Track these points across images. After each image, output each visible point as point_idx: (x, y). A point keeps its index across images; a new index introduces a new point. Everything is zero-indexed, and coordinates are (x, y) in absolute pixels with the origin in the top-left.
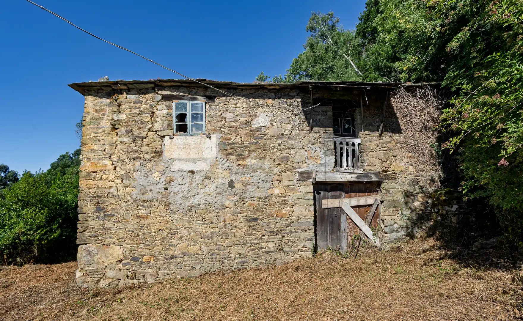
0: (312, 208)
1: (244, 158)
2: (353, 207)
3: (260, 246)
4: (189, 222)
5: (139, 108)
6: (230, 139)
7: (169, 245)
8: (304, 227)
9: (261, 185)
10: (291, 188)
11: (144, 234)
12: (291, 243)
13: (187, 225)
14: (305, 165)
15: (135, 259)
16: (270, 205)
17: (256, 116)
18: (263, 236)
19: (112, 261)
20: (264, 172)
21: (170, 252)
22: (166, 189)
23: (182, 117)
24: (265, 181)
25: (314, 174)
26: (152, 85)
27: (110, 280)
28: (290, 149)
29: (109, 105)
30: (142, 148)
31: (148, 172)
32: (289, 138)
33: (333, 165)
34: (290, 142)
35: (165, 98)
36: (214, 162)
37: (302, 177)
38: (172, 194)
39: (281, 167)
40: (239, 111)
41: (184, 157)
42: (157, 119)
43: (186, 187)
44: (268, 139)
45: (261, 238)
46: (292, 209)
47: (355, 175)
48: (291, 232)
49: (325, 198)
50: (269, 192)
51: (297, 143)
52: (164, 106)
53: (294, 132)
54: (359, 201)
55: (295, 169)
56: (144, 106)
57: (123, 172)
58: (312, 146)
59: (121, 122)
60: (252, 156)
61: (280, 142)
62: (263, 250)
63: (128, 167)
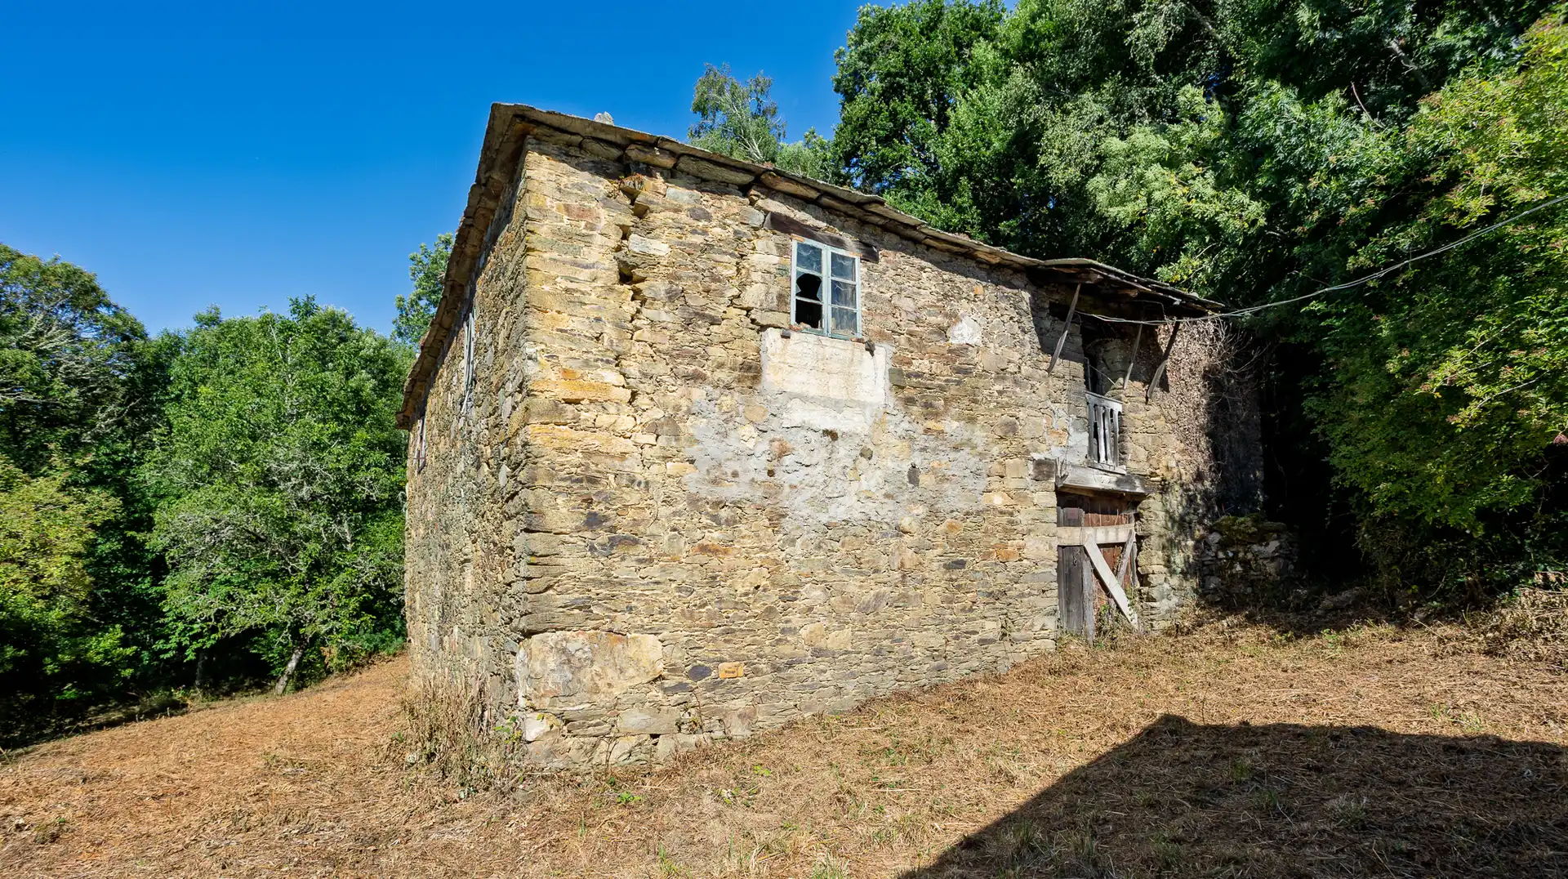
0: (1055, 542)
1: (936, 415)
2: (1100, 546)
3: (970, 628)
4: (827, 568)
5: (704, 232)
6: (909, 363)
7: (783, 631)
8: (1040, 584)
9: (969, 482)
11: (720, 600)
12: (1022, 620)
13: (822, 576)
14: (1043, 446)
15: (698, 672)
16: (986, 531)
17: (956, 316)
18: (974, 603)
19: (637, 681)
20: (974, 452)
21: (786, 649)
22: (771, 473)
23: (808, 285)
24: (976, 474)
25: (1057, 468)
26: (746, 178)
27: (634, 740)
28: (1017, 405)
29: (606, 202)
30: (710, 350)
31: (726, 421)
32: (1016, 382)
33: (1087, 452)
34: (1018, 390)
35: (779, 224)
36: (880, 415)
37: (1039, 472)
38: (787, 490)
39: (1003, 445)
40: (925, 297)
41: (813, 391)
42: (756, 277)
43: (817, 474)
44: (980, 376)
45: (970, 610)
46: (1022, 543)
47: (1114, 478)
48: (1022, 595)
50: (985, 501)
51: (1030, 397)
52: (771, 244)
53: (1024, 369)
54: (1107, 533)
55: (1028, 452)
56: (718, 230)
57: (658, 414)
58: (1053, 406)
59: (652, 262)
60: (954, 411)
61: (1001, 388)
62: (976, 637)
63: (672, 399)
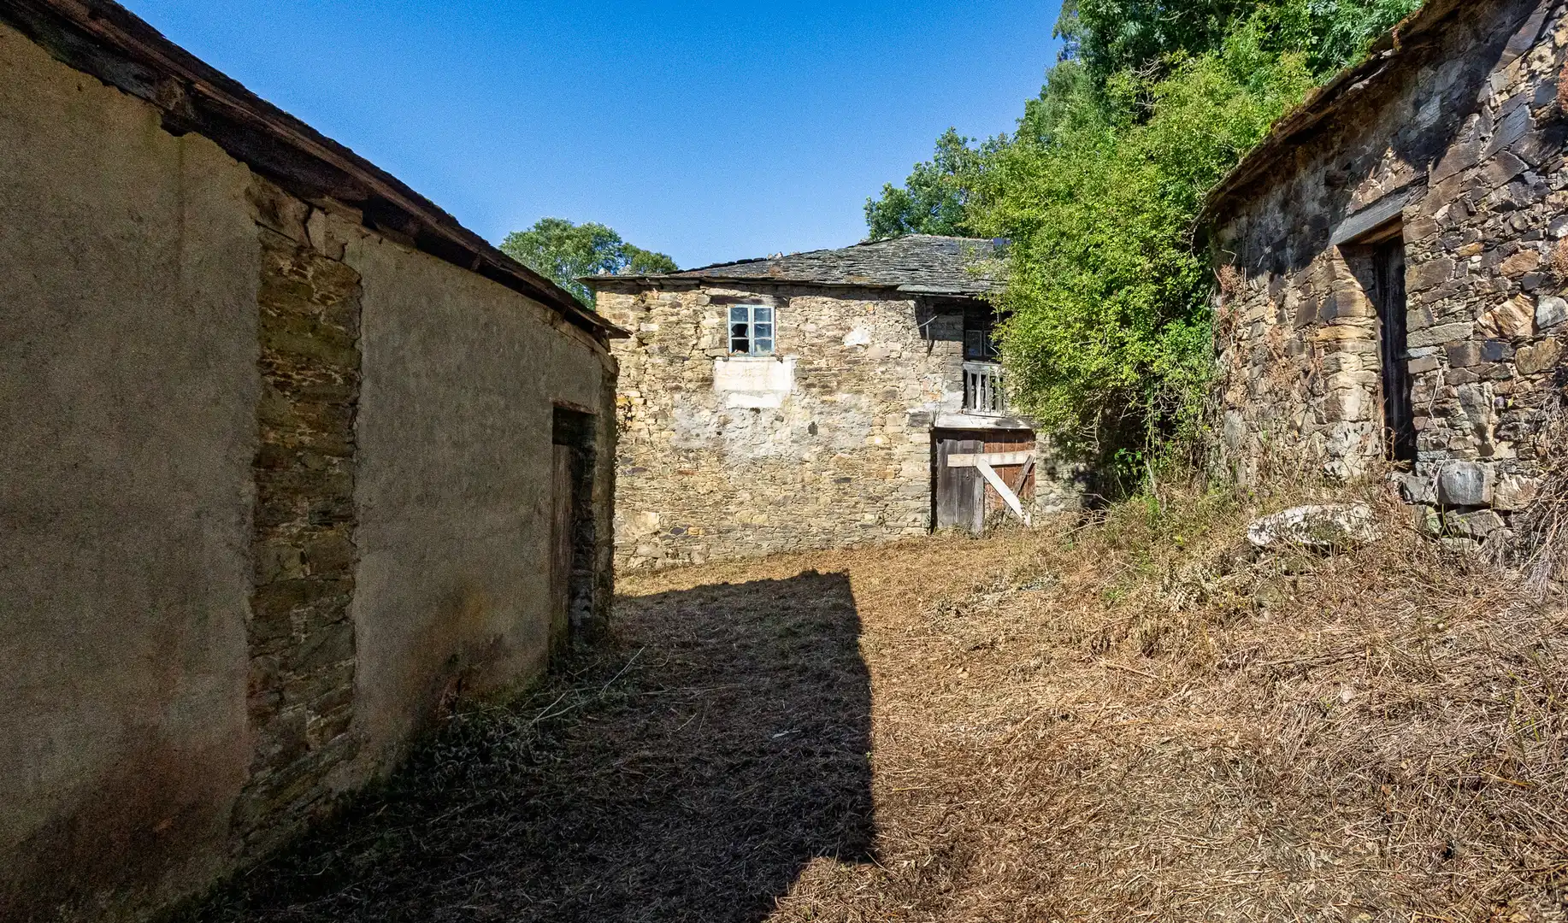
0: (928, 466)
1: (831, 392)
2: (994, 467)
3: (853, 518)
4: (753, 481)
5: (678, 314)
6: (811, 363)
7: (725, 513)
8: (915, 493)
9: (856, 431)
10: (899, 437)
11: (689, 497)
12: (897, 515)
13: (750, 485)
14: (919, 404)
15: (677, 531)
16: (868, 460)
17: (849, 328)
18: (857, 503)
19: (646, 532)
20: (860, 412)
21: (726, 523)
22: (719, 433)
23: (740, 330)
24: (861, 425)
25: (932, 417)
26: (697, 282)
27: (644, 559)
28: (898, 379)
29: (632, 308)
30: (684, 374)
31: (693, 409)
32: (898, 364)
33: (961, 404)
34: (899, 369)
35: (716, 300)
36: (788, 396)
37: (915, 421)
38: (728, 441)
39: (884, 405)
40: (825, 320)
41: (744, 388)
42: (705, 332)
43: (748, 432)
44: (867, 364)
45: (854, 507)
46: (899, 467)
47: (996, 420)
48: (898, 499)
49: (953, 452)
50: (867, 442)
51: (909, 372)
52: (714, 313)
53: (905, 354)
54: (1003, 457)
55: (905, 409)
56: (686, 311)
57: (656, 409)
58: (929, 376)
59: (651, 335)
60: (843, 388)
61: (884, 369)
62: (858, 523)
63: (664, 401)
